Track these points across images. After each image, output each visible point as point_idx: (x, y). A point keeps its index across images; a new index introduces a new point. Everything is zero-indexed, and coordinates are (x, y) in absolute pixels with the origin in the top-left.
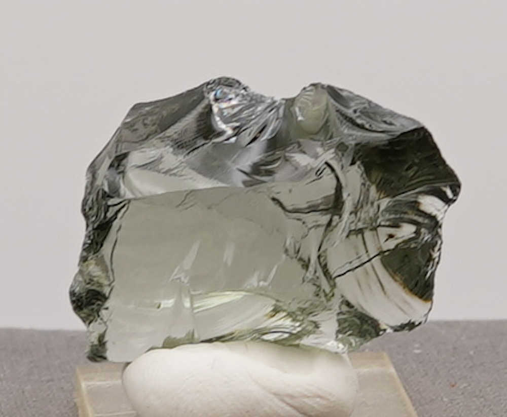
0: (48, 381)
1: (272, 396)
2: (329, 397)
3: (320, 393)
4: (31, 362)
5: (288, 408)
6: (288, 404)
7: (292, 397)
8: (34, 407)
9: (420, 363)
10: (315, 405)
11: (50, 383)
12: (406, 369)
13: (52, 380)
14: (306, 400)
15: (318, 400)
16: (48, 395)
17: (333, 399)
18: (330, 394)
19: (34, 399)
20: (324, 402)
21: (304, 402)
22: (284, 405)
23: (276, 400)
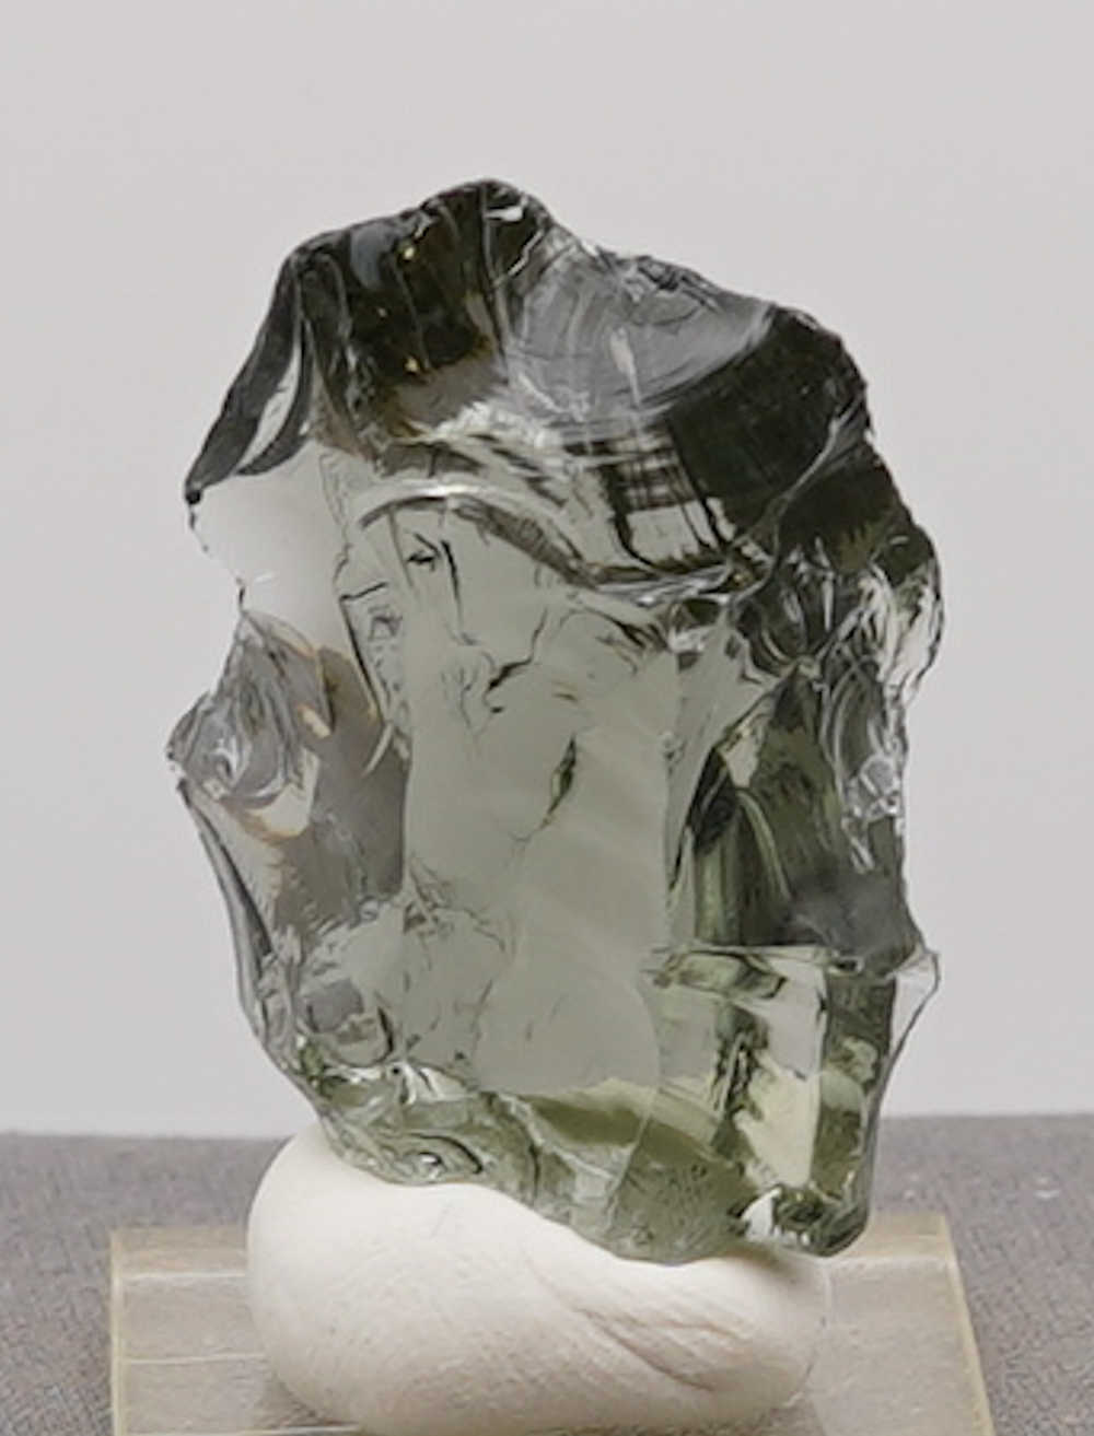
0: (57, 1273)
1: (582, 1318)
2: (735, 1330)
3: (710, 1316)
4: (15, 1221)
5: (621, 1353)
6: (623, 1342)
7: (632, 1322)
8: (21, 1342)
9: (1053, 1225)
10: (696, 1349)
11: (64, 1276)
12: (1013, 1243)
13: (69, 1270)
14: (672, 1333)
15: (705, 1334)
16: (58, 1310)
17: (745, 1336)
18: (740, 1322)
19: (22, 1321)
20: (724, 1342)
21: (667, 1339)
22: (610, 1344)
23: (592, 1333)
